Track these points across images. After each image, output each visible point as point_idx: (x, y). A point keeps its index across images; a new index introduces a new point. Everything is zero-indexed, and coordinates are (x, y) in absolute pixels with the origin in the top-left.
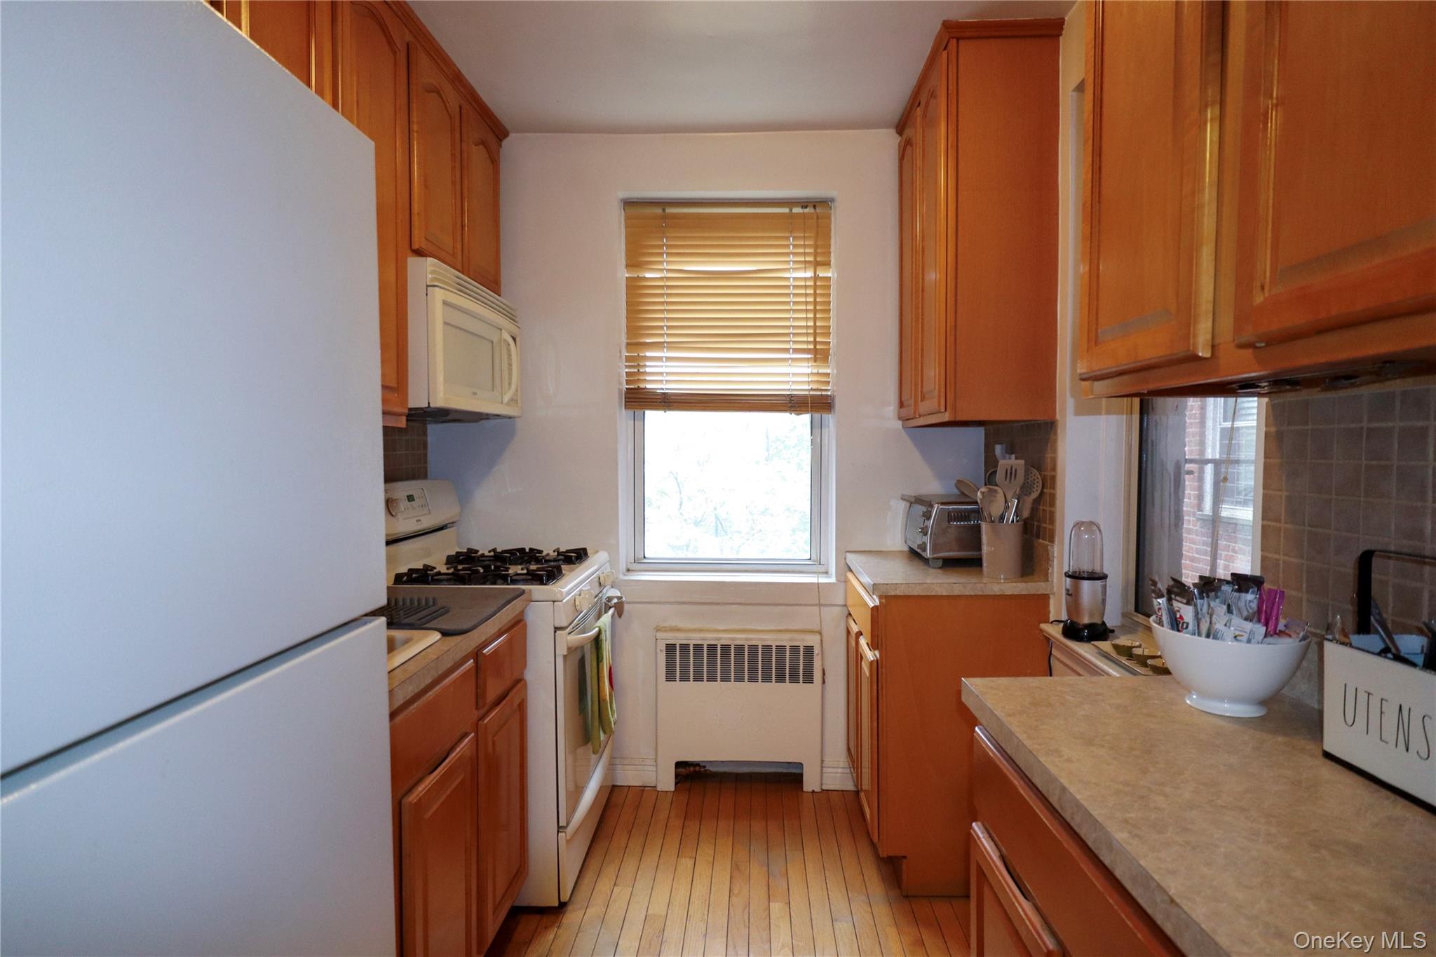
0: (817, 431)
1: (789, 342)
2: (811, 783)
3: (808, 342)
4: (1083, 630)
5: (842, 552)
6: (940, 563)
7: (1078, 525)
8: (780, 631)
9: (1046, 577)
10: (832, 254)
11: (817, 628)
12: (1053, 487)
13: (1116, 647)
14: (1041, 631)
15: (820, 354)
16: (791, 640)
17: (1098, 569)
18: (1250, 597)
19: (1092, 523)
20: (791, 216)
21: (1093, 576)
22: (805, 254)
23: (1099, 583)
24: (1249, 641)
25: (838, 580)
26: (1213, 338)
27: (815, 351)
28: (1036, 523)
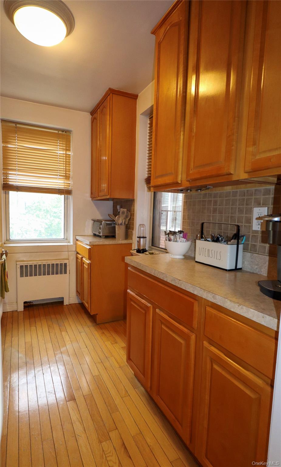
0: (66, 200)
1: (58, 173)
2: (66, 302)
3: (64, 173)
4: (141, 251)
5: (75, 235)
6: (104, 237)
7: (140, 225)
8: (56, 259)
9: (131, 239)
10: (71, 148)
11: (67, 258)
12: (134, 216)
13: (149, 253)
14: (130, 252)
15: (67, 177)
16: (60, 262)
17: (144, 236)
18: (182, 235)
19: (143, 224)
20: (58, 134)
21: (143, 238)
22: (63, 146)
23: (145, 239)
24: (183, 242)
25: (73, 244)
26: (181, 179)
27: (66, 176)
28: (128, 226)
